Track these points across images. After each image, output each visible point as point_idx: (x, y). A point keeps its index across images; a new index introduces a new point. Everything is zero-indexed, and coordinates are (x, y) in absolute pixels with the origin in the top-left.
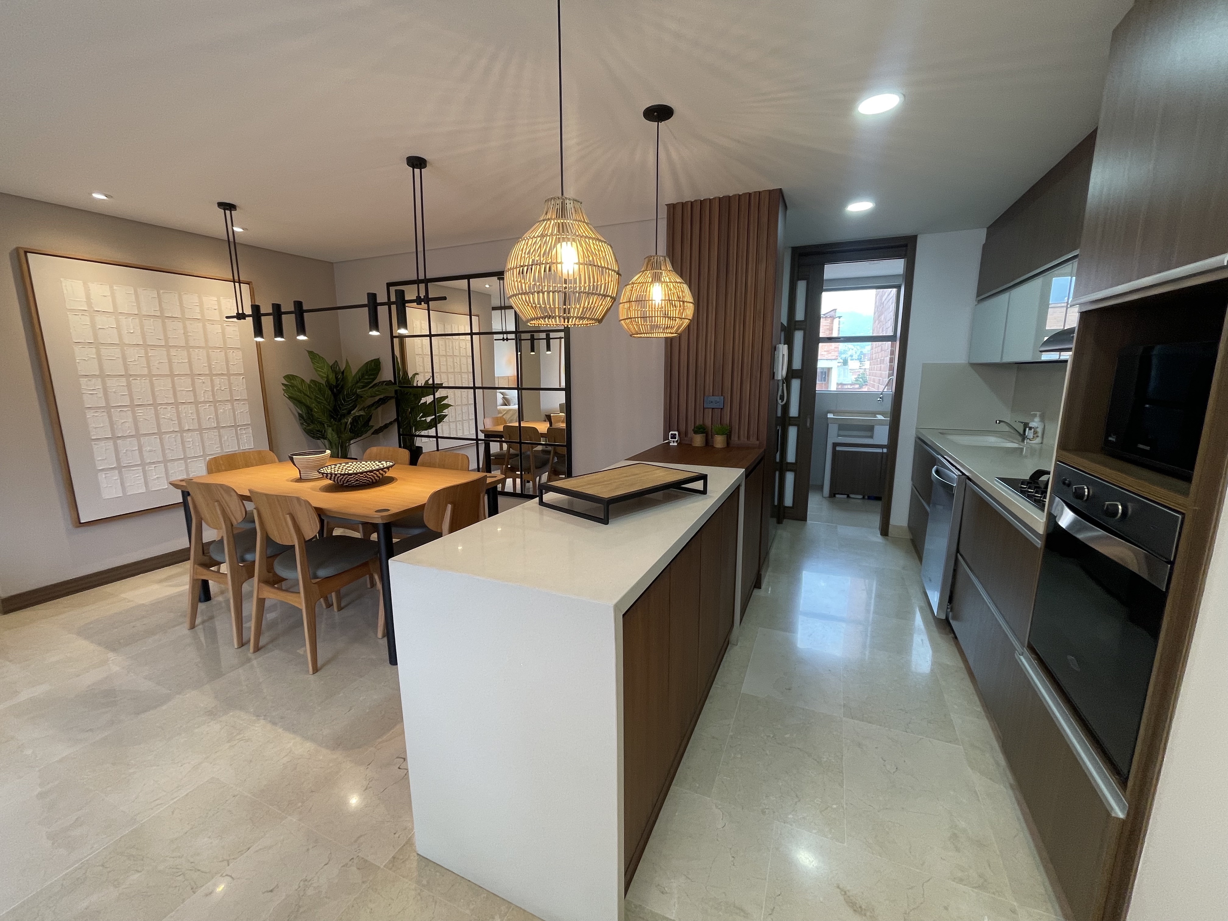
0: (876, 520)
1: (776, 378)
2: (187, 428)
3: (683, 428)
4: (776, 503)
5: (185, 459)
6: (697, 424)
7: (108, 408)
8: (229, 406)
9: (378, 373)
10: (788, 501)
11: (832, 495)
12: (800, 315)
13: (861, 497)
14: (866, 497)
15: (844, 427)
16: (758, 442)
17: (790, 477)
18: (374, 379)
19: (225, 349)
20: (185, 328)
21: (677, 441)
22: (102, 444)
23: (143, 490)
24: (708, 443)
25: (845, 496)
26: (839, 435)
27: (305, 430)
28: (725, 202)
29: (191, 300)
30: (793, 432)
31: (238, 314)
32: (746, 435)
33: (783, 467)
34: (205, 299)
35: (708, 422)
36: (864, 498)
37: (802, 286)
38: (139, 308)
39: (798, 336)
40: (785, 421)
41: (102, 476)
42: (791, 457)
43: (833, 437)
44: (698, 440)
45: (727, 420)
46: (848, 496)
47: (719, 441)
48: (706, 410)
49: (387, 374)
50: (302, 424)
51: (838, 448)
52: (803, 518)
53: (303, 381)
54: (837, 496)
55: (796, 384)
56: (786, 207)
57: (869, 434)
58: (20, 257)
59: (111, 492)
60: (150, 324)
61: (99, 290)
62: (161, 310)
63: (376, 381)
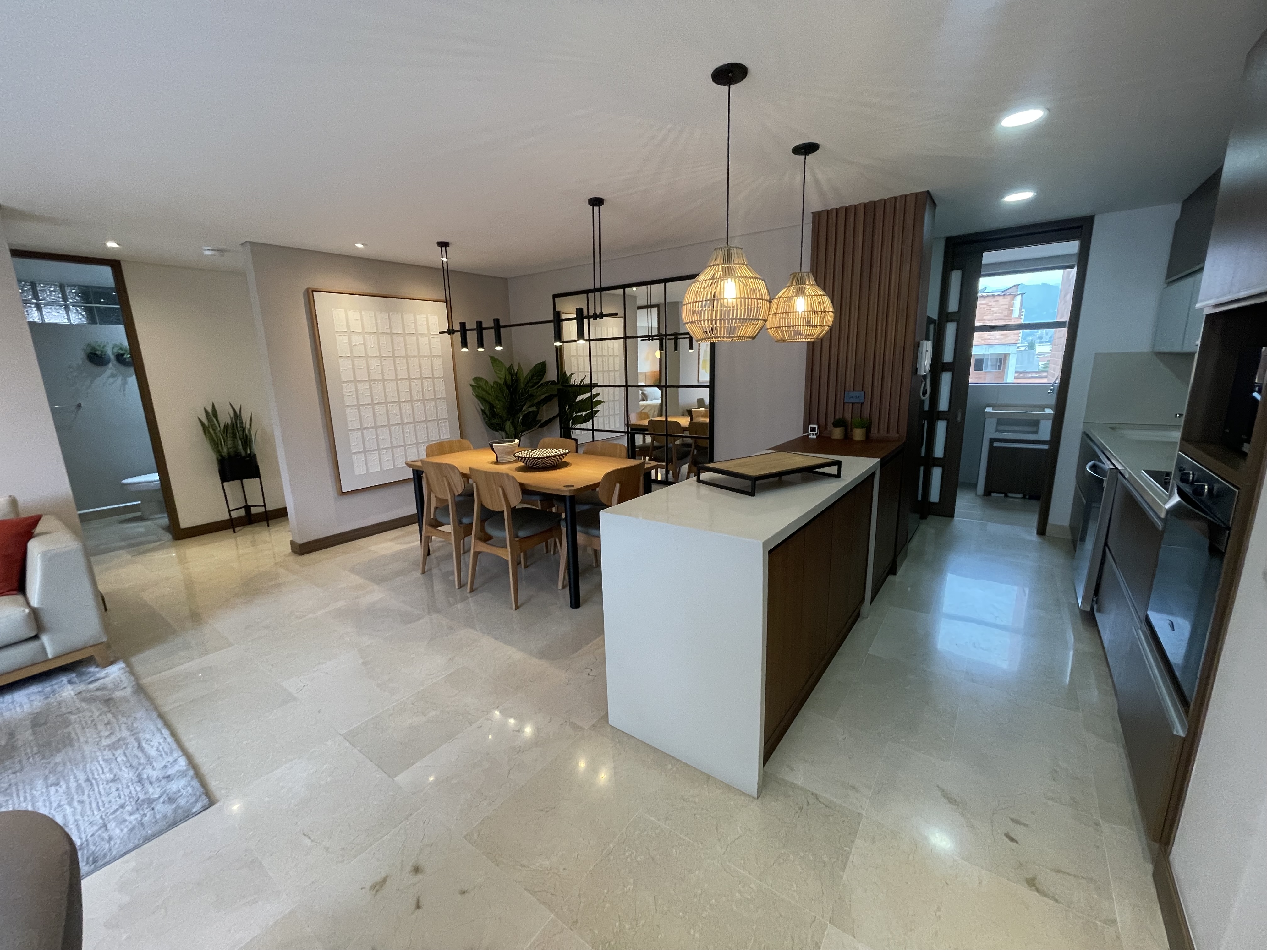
0: (1034, 519)
1: (918, 373)
2: (406, 421)
3: (822, 421)
4: (920, 498)
5: (404, 446)
6: (837, 417)
7: (358, 406)
8: (433, 403)
9: (543, 375)
10: (935, 496)
11: (988, 493)
12: (953, 306)
13: (1020, 496)
14: (1027, 497)
15: (1005, 421)
16: (897, 436)
17: (937, 473)
18: (541, 379)
19: (431, 357)
20: (405, 341)
21: (816, 434)
22: (355, 433)
23: (378, 469)
24: (847, 436)
25: (1003, 495)
26: (997, 431)
27: (486, 423)
29: (409, 318)
30: (941, 427)
31: (449, 330)
32: (886, 429)
33: (930, 462)
34: (418, 317)
35: (848, 416)
36: (1024, 497)
37: (956, 277)
38: (377, 329)
39: (951, 329)
40: (934, 415)
41: (355, 457)
42: (939, 451)
43: (990, 432)
44: (837, 433)
45: (866, 414)
46: (1006, 496)
47: (858, 434)
48: (846, 405)
49: (552, 375)
50: (484, 419)
51: (996, 444)
52: (950, 514)
53: (487, 382)
54: (993, 494)
55: (946, 378)
56: (934, 204)
57: (1034, 429)
58: (309, 295)
59: (360, 470)
60: (384, 340)
61: (354, 316)
62: (391, 328)
63: (542, 381)
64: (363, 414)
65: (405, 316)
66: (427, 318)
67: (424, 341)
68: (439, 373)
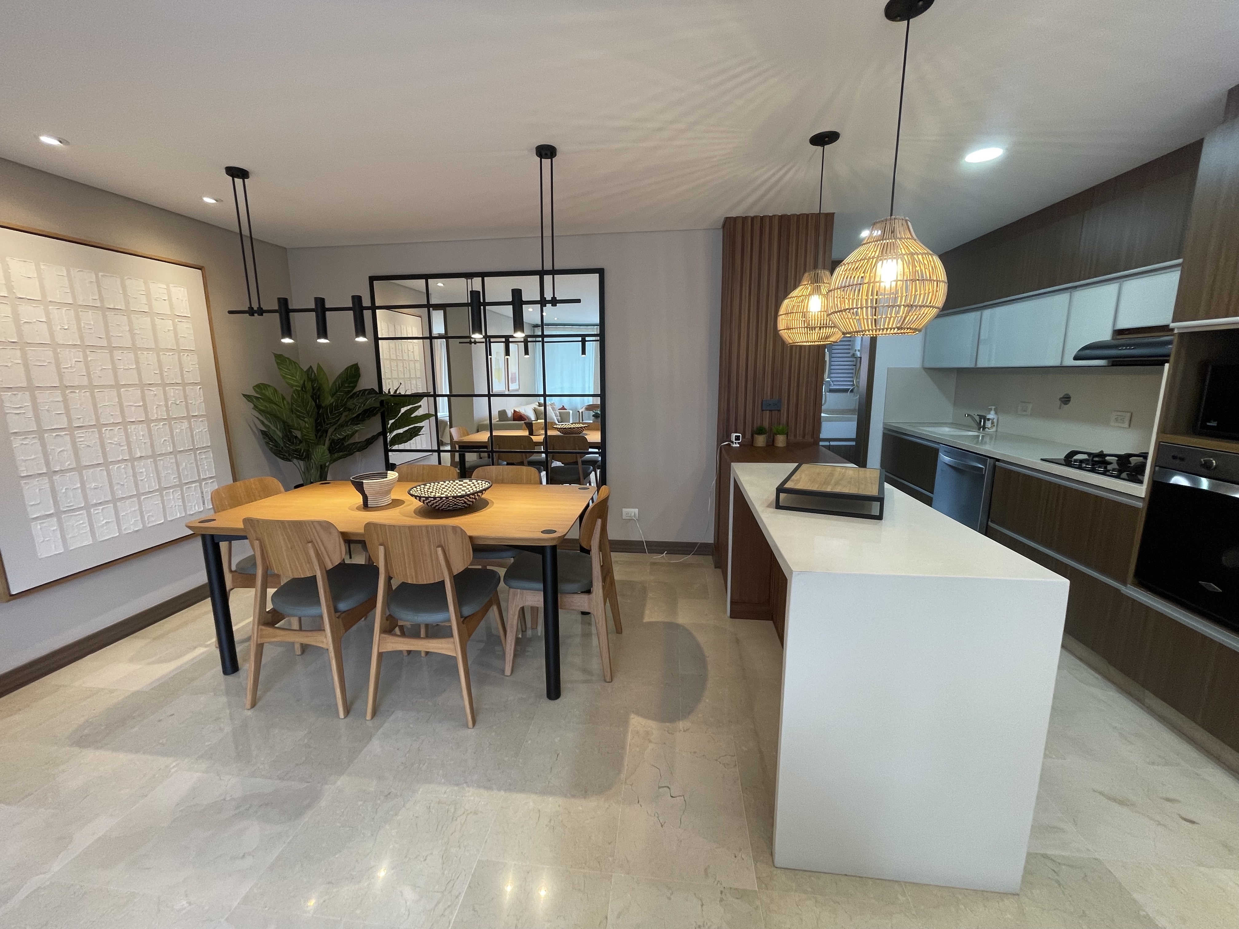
2: (138, 455)
3: (741, 429)
6: (756, 425)
19: (179, 351)
20: (130, 322)
21: (739, 443)
23: (89, 541)
24: (771, 443)
29: (136, 286)
32: (802, 434)
34: (152, 286)
35: (767, 423)
38: (74, 297)
41: (36, 527)
44: (761, 441)
45: (784, 420)
47: (781, 441)
48: (764, 413)
59: (49, 548)
63: (357, 389)
64: (49, 447)
65: (128, 283)
67: (164, 325)
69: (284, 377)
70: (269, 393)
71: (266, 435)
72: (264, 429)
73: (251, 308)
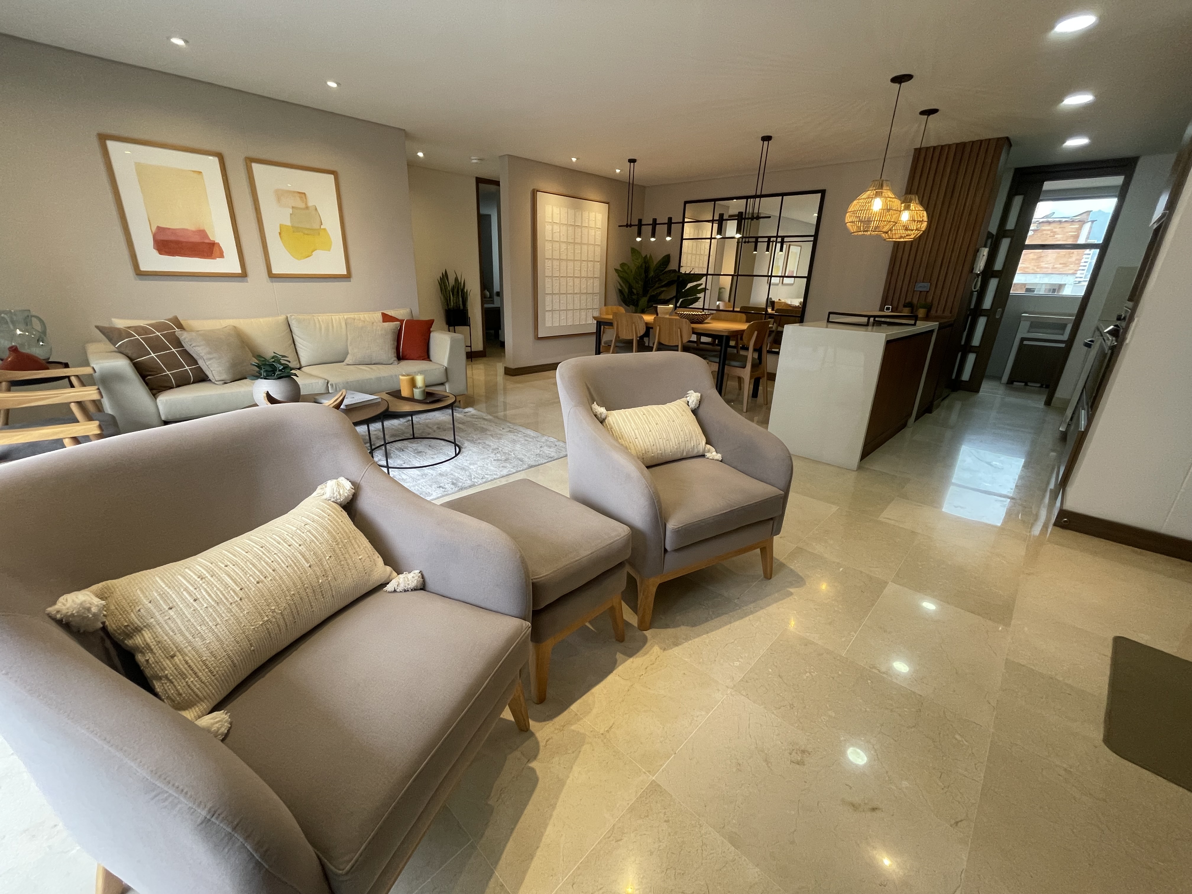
0: (1044, 398)
1: (974, 272)
2: (576, 292)
3: (895, 304)
4: (954, 377)
6: (907, 301)
7: (552, 277)
9: (668, 265)
10: (966, 376)
11: (1010, 382)
12: (1011, 225)
13: (1039, 385)
14: (1044, 386)
15: (1036, 325)
16: (950, 314)
17: (971, 358)
18: (666, 268)
20: (581, 232)
22: (549, 296)
23: (558, 325)
25: (1023, 384)
26: (1028, 332)
28: (961, 147)
30: (982, 322)
32: (942, 310)
33: (968, 348)
35: (915, 301)
36: (1041, 386)
37: (1018, 201)
38: (568, 220)
39: (1005, 244)
40: (978, 312)
41: (547, 314)
42: (976, 341)
43: (1023, 332)
45: (930, 299)
46: (1026, 385)
47: (922, 312)
48: (915, 292)
51: (1025, 342)
52: (977, 390)
53: (629, 267)
54: (1015, 383)
55: (993, 283)
56: (1010, 145)
57: (1061, 332)
58: (534, 193)
59: (548, 324)
60: (571, 229)
61: (556, 210)
62: (575, 222)
63: (667, 270)
64: (554, 283)
65: (583, 213)
66: (595, 215)
67: (592, 232)
68: (598, 259)
69: (633, 260)
70: (626, 268)
71: (621, 292)
72: (620, 288)
73: (627, 224)
